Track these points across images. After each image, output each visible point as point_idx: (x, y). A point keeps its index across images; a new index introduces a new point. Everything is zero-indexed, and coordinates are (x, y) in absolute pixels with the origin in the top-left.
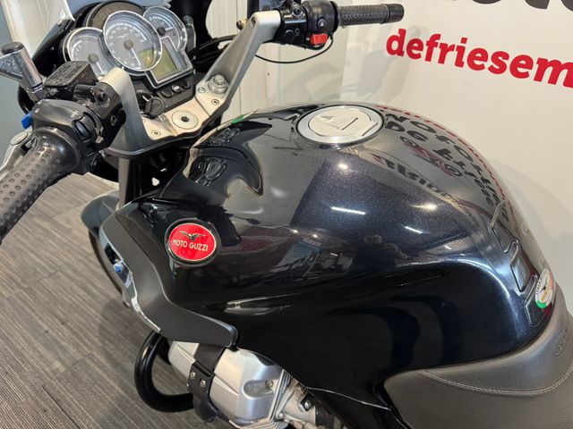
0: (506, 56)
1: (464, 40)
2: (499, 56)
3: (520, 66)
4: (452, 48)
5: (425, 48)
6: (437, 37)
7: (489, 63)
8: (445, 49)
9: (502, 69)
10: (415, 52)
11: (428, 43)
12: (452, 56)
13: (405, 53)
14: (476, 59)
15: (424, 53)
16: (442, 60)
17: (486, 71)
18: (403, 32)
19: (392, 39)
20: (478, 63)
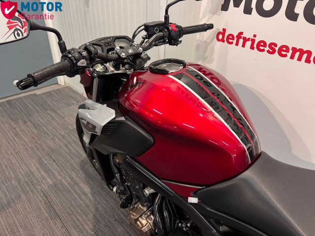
0: (276, 45)
1: (255, 36)
3: (283, 51)
4: (249, 39)
6: (241, 33)
7: (267, 48)
8: (245, 40)
9: (273, 52)
10: (230, 41)
11: (237, 37)
12: (249, 44)
13: (226, 41)
14: (260, 46)
15: (235, 42)
16: (243, 46)
17: (266, 52)
18: (224, 30)
19: (219, 33)
20: (261, 48)
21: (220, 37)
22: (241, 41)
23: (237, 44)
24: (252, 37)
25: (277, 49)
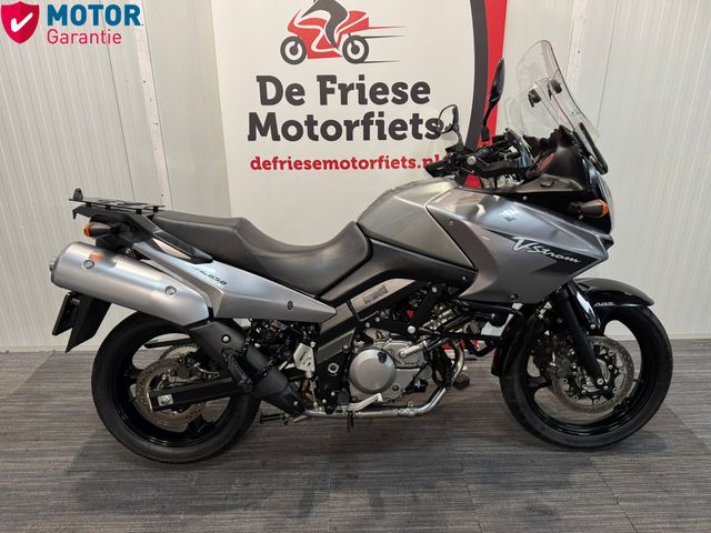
1: (290, 158)
2: (307, 162)
3: (317, 164)
4: (285, 162)
5: (272, 164)
6: (277, 158)
7: (303, 166)
8: (282, 163)
9: (310, 167)
10: (268, 166)
11: (273, 162)
12: (286, 166)
13: (262, 168)
14: (298, 165)
15: (272, 166)
16: (282, 168)
17: (303, 169)
18: (258, 158)
19: (252, 163)
21: (255, 165)
22: (278, 165)
23: (275, 168)
24: (287, 159)
25: (311, 164)
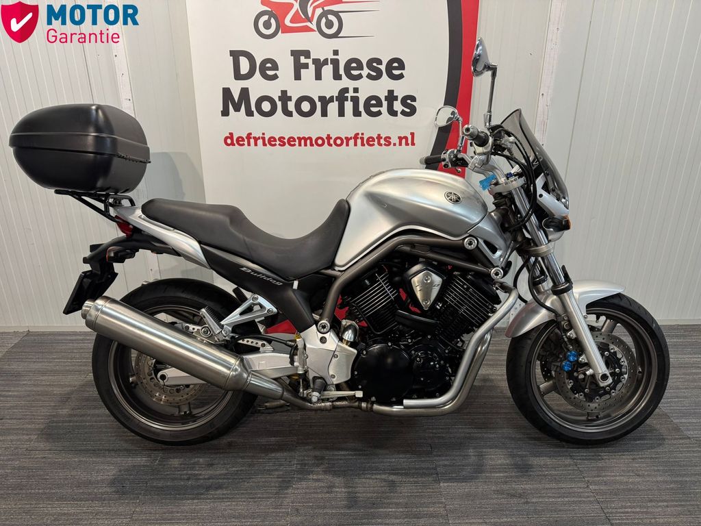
0: (284, 138)
1: (263, 134)
2: (281, 139)
3: (291, 141)
4: (259, 138)
5: (246, 140)
6: (250, 134)
7: (278, 143)
8: (256, 139)
9: (284, 144)
10: (241, 143)
11: (246, 138)
12: (260, 142)
13: (236, 144)
14: (272, 141)
15: (246, 143)
16: (256, 144)
17: (278, 146)
18: (231, 134)
19: (226, 138)
20: (273, 143)
21: (229, 141)
22: (252, 141)
23: (249, 144)
24: (261, 136)
25: (286, 141)
